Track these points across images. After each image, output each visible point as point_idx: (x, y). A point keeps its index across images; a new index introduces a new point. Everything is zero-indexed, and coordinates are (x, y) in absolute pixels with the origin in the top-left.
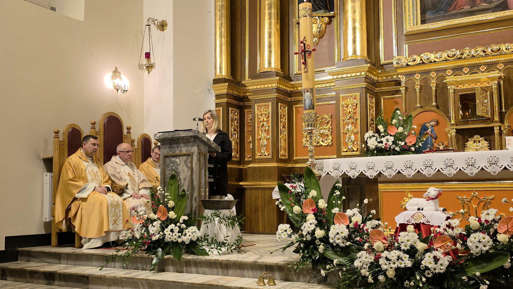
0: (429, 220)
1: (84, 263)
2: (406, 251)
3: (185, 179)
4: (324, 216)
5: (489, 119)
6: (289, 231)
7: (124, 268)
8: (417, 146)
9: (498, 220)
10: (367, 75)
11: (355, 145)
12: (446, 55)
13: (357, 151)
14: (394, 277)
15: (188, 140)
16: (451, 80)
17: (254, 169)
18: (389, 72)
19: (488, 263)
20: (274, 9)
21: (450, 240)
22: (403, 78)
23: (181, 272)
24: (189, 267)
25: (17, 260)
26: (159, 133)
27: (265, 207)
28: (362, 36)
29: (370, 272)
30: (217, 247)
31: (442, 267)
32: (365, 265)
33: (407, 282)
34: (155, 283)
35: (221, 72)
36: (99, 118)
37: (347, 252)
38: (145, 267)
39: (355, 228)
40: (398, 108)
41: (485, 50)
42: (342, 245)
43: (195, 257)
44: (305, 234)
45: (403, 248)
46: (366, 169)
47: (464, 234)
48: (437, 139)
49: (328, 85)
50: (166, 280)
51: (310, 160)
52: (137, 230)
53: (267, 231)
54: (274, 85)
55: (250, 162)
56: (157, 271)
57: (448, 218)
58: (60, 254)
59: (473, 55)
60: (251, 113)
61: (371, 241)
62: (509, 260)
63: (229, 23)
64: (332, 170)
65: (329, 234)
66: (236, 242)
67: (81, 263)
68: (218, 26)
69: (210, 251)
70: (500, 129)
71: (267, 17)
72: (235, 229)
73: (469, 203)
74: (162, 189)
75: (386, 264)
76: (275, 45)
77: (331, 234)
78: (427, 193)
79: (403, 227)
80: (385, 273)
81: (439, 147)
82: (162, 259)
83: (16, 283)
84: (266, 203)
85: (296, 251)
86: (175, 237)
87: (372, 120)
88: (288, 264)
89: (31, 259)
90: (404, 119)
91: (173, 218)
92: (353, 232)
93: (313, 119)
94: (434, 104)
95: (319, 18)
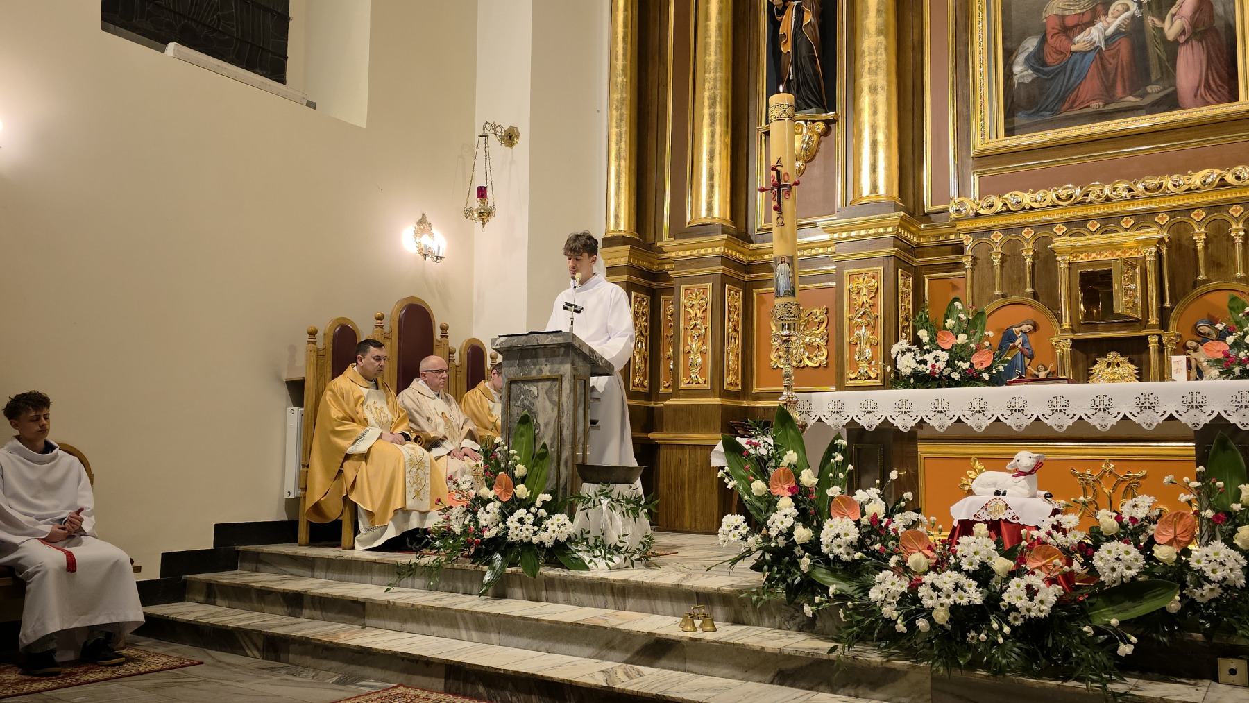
0: (1017, 515)
1: (358, 577)
2: (971, 572)
3: (546, 425)
4: (812, 502)
5: (1138, 320)
6: (744, 529)
7: (430, 589)
8: (994, 372)
9: (1155, 518)
10: (898, 234)
11: (873, 366)
12: (1054, 197)
13: (876, 378)
14: (947, 622)
15: (555, 351)
16: (1063, 244)
17: (676, 408)
18: (941, 227)
19: (1134, 601)
20: (721, 106)
21: (1060, 555)
22: (967, 239)
23: (537, 600)
24: (552, 590)
25: (236, 569)
26: (500, 336)
27: (696, 481)
28: (888, 158)
29: (900, 612)
30: (605, 555)
31: (1043, 607)
32: (890, 597)
33: (973, 633)
34: (487, 618)
35: (617, 224)
36: (391, 309)
37: (855, 571)
38: (469, 588)
39: (872, 526)
40: (958, 296)
41: (1131, 187)
42: (845, 558)
43: (564, 572)
44: (775, 535)
45: (965, 567)
46: (895, 414)
47: (1087, 544)
48: (1035, 358)
49: (821, 251)
50: (508, 614)
51: (785, 393)
52: (457, 518)
53: (699, 528)
54: (717, 250)
55: (668, 396)
56: (492, 597)
57: (1055, 512)
58: (314, 558)
59: (1107, 195)
60: (672, 303)
61: (902, 552)
62: (1178, 598)
63: (635, 132)
64: (827, 414)
65: (822, 536)
66: (642, 546)
67: (351, 577)
68: (614, 139)
69: (591, 561)
70: (1160, 342)
71: (706, 120)
72: (639, 520)
73: (1096, 484)
74: (503, 443)
75: (931, 598)
76: (720, 174)
77: (825, 537)
78: (1013, 462)
79: (966, 527)
80: (930, 614)
81: (1037, 373)
82: (501, 574)
83: (232, 611)
84: (699, 473)
85: (757, 567)
86: (527, 532)
87: (907, 319)
88: (741, 592)
89: (261, 566)
90: (969, 319)
91: (524, 498)
92: (868, 535)
93: (792, 315)
94: (1029, 289)
95: (806, 123)
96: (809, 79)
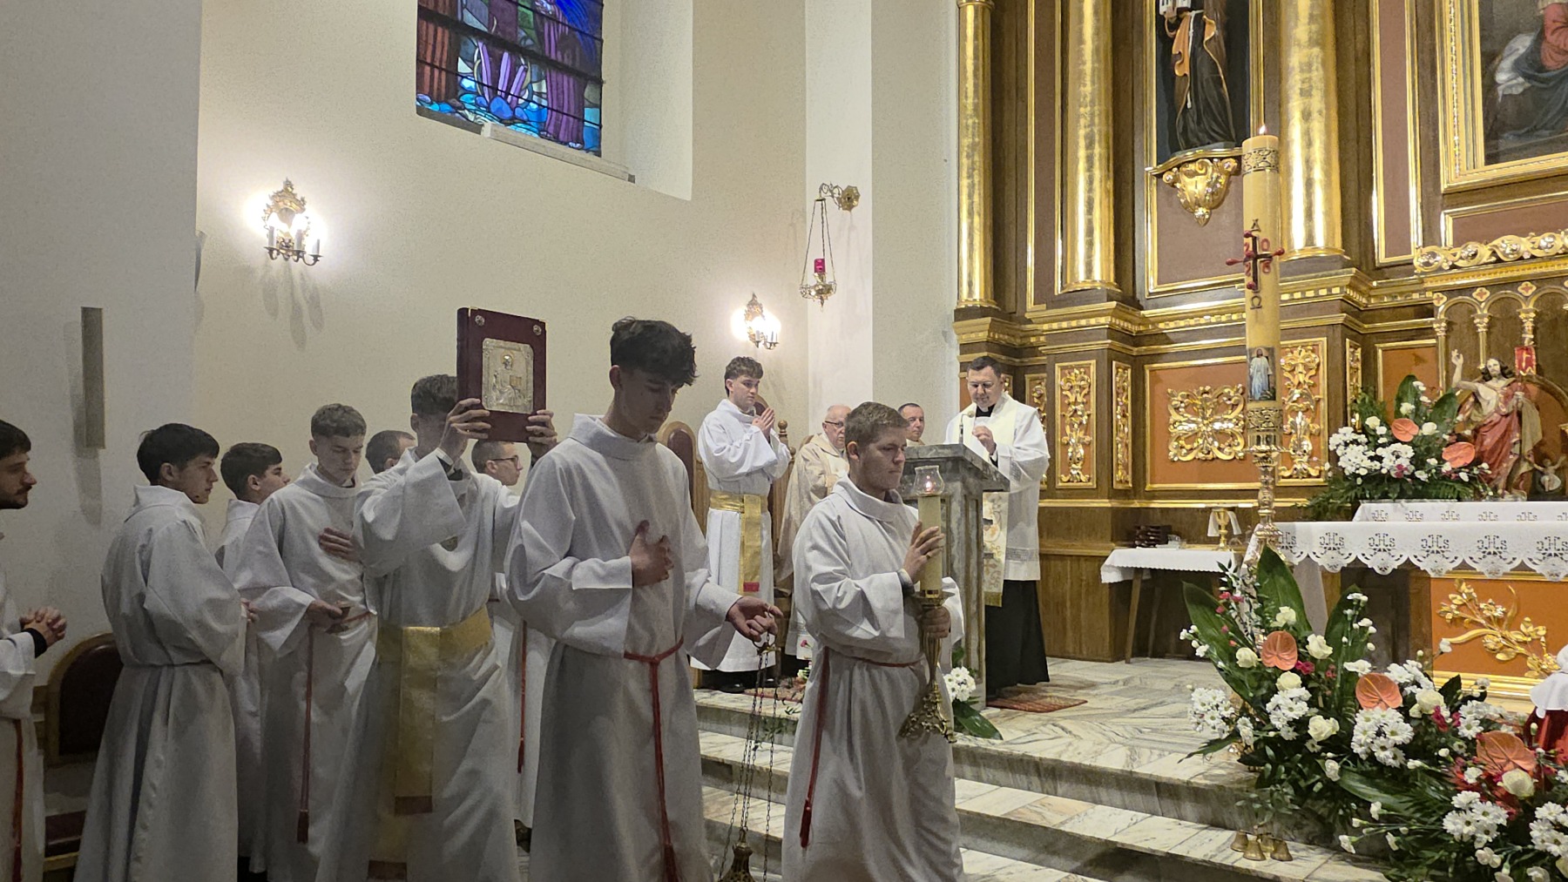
6: (1226, 709)
10: (1346, 296)
17: (1052, 512)
18: (1400, 284)
20: (1100, 146)
22: (1439, 299)
27: (1081, 599)
28: (1328, 200)
29: (1502, 856)
35: (970, 293)
42: (1393, 764)
44: (1279, 724)
54: (1102, 320)
60: (1041, 383)
64: (1319, 550)
65: (1354, 731)
68: (965, 191)
71: (1082, 165)
76: (1101, 227)
77: (1358, 736)
85: (1249, 760)
95: (1212, 161)
96: (1213, 107)
